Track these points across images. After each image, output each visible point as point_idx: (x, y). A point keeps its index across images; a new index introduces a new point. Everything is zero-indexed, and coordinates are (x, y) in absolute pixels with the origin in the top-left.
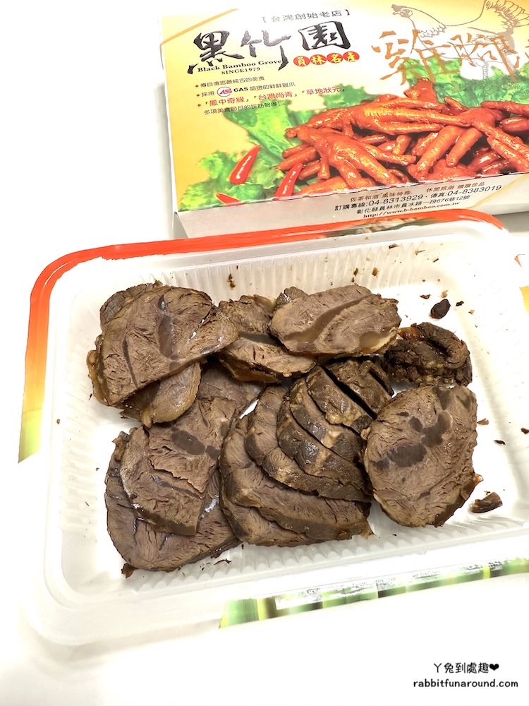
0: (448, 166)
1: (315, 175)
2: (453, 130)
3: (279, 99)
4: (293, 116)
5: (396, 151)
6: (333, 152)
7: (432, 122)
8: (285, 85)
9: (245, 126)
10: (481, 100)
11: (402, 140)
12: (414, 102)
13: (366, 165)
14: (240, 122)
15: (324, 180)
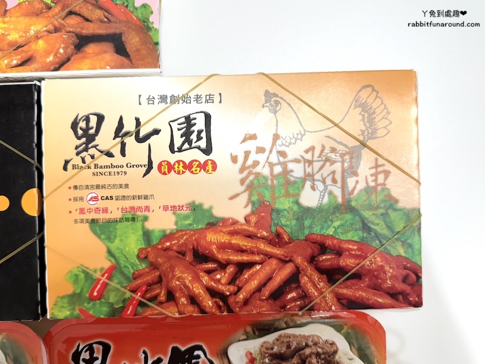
0: (260, 300)
1: (156, 298)
2: (274, 262)
3: (139, 213)
5: (223, 281)
6: (174, 276)
7: (260, 252)
8: (146, 197)
9: (106, 241)
10: (307, 232)
11: (231, 269)
12: (251, 229)
13: (197, 292)
14: (103, 236)
15: (161, 303)
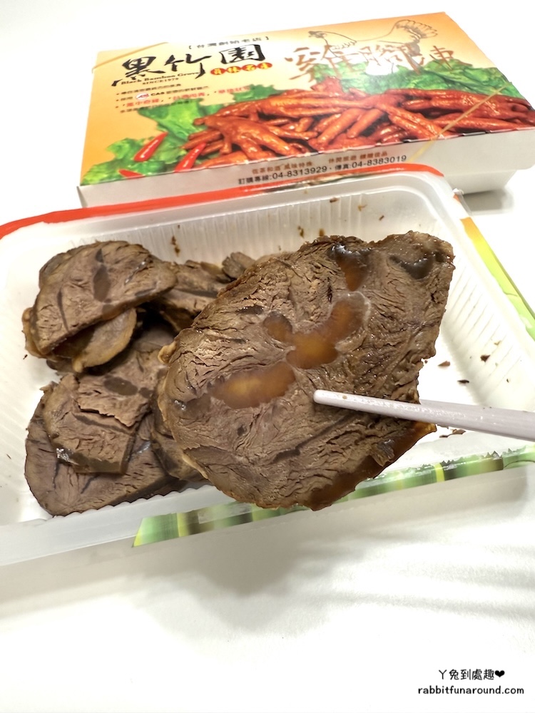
0: (348, 138)
1: (217, 151)
2: (355, 111)
3: (192, 98)
4: (203, 110)
5: (299, 129)
6: (237, 133)
7: (335, 107)
8: (199, 88)
9: (157, 119)
10: (384, 89)
11: (305, 122)
12: (320, 93)
13: (268, 141)
14: (153, 116)
15: (225, 154)
